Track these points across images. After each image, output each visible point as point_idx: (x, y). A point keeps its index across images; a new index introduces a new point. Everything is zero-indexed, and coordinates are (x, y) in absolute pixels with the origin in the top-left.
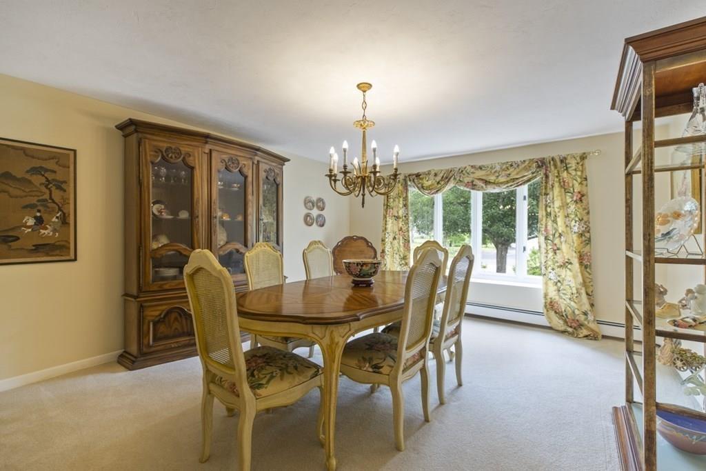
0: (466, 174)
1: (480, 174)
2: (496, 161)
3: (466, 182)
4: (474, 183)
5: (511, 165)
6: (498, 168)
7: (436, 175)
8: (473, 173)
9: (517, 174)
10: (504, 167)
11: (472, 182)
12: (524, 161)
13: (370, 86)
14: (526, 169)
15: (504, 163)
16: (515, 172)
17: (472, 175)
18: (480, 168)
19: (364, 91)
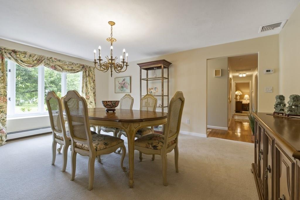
0: (51, 61)
1: (58, 63)
2: (67, 60)
3: (51, 65)
4: (56, 67)
5: (73, 64)
6: (67, 63)
7: (30, 56)
8: (55, 62)
9: (75, 68)
10: (70, 63)
11: (55, 66)
12: (78, 64)
13: (114, 24)
14: (79, 67)
15: (70, 62)
16: (75, 67)
17: (55, 63)
18: (59, 61)
19: (112, 25)
